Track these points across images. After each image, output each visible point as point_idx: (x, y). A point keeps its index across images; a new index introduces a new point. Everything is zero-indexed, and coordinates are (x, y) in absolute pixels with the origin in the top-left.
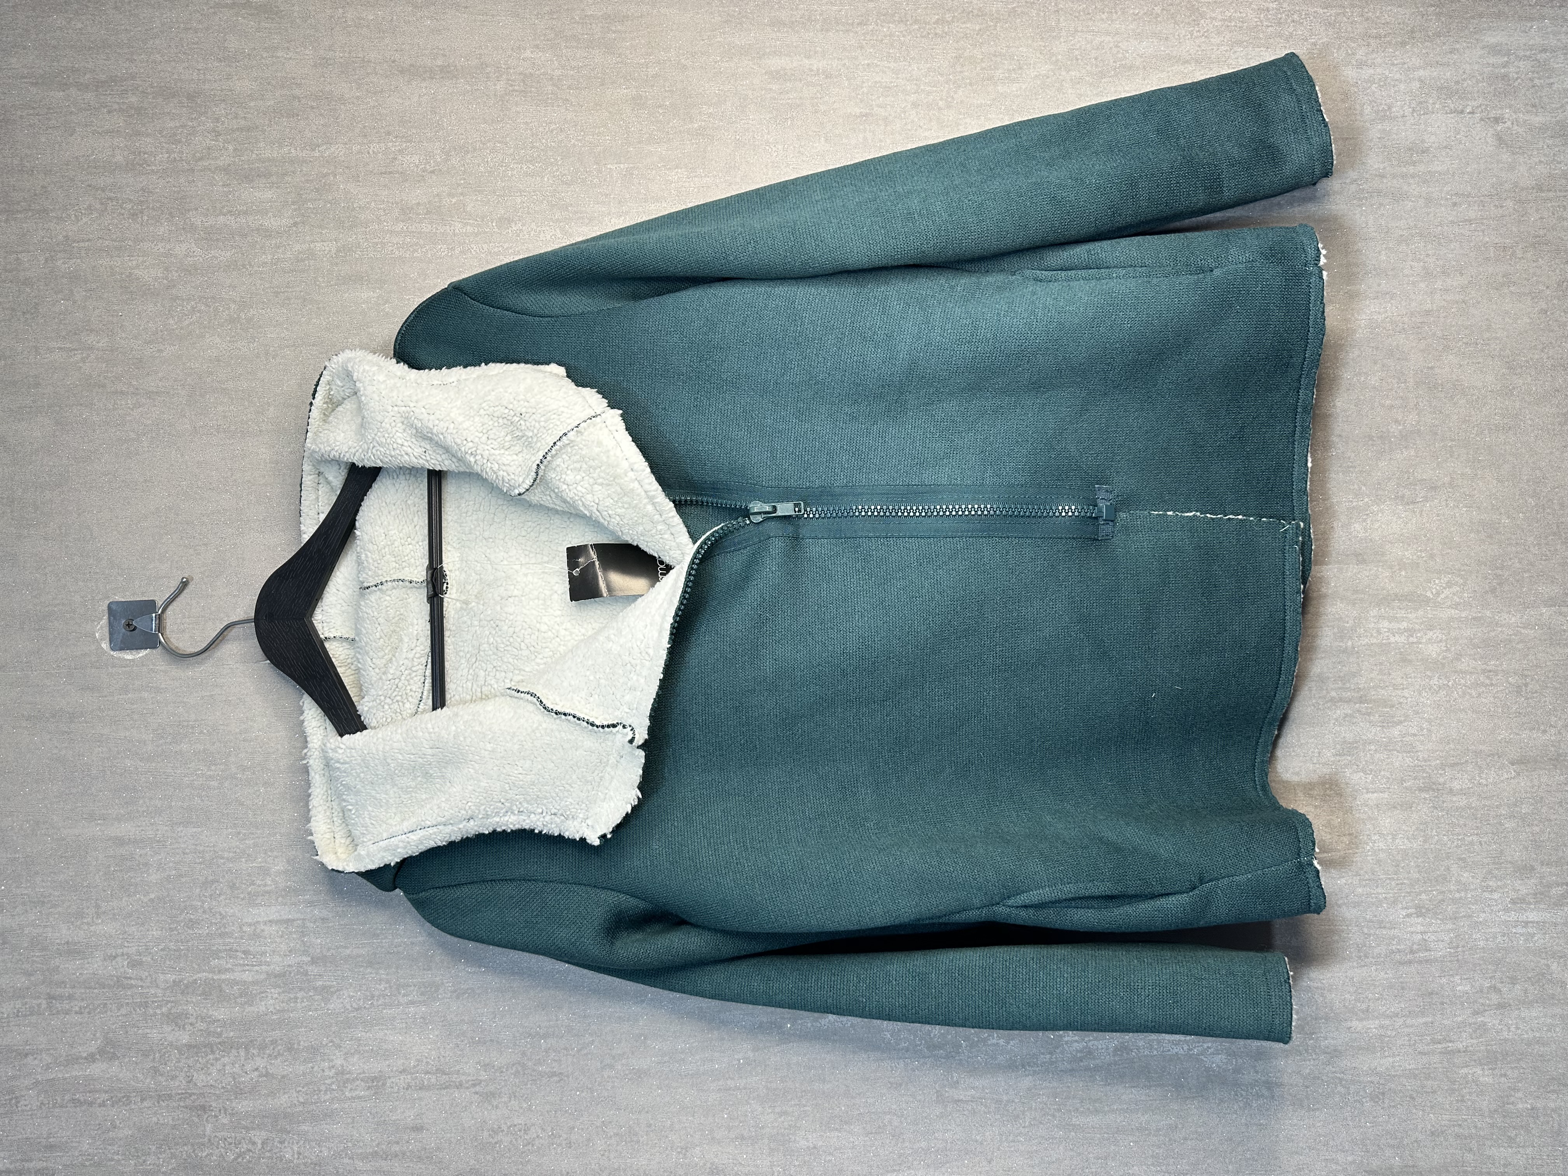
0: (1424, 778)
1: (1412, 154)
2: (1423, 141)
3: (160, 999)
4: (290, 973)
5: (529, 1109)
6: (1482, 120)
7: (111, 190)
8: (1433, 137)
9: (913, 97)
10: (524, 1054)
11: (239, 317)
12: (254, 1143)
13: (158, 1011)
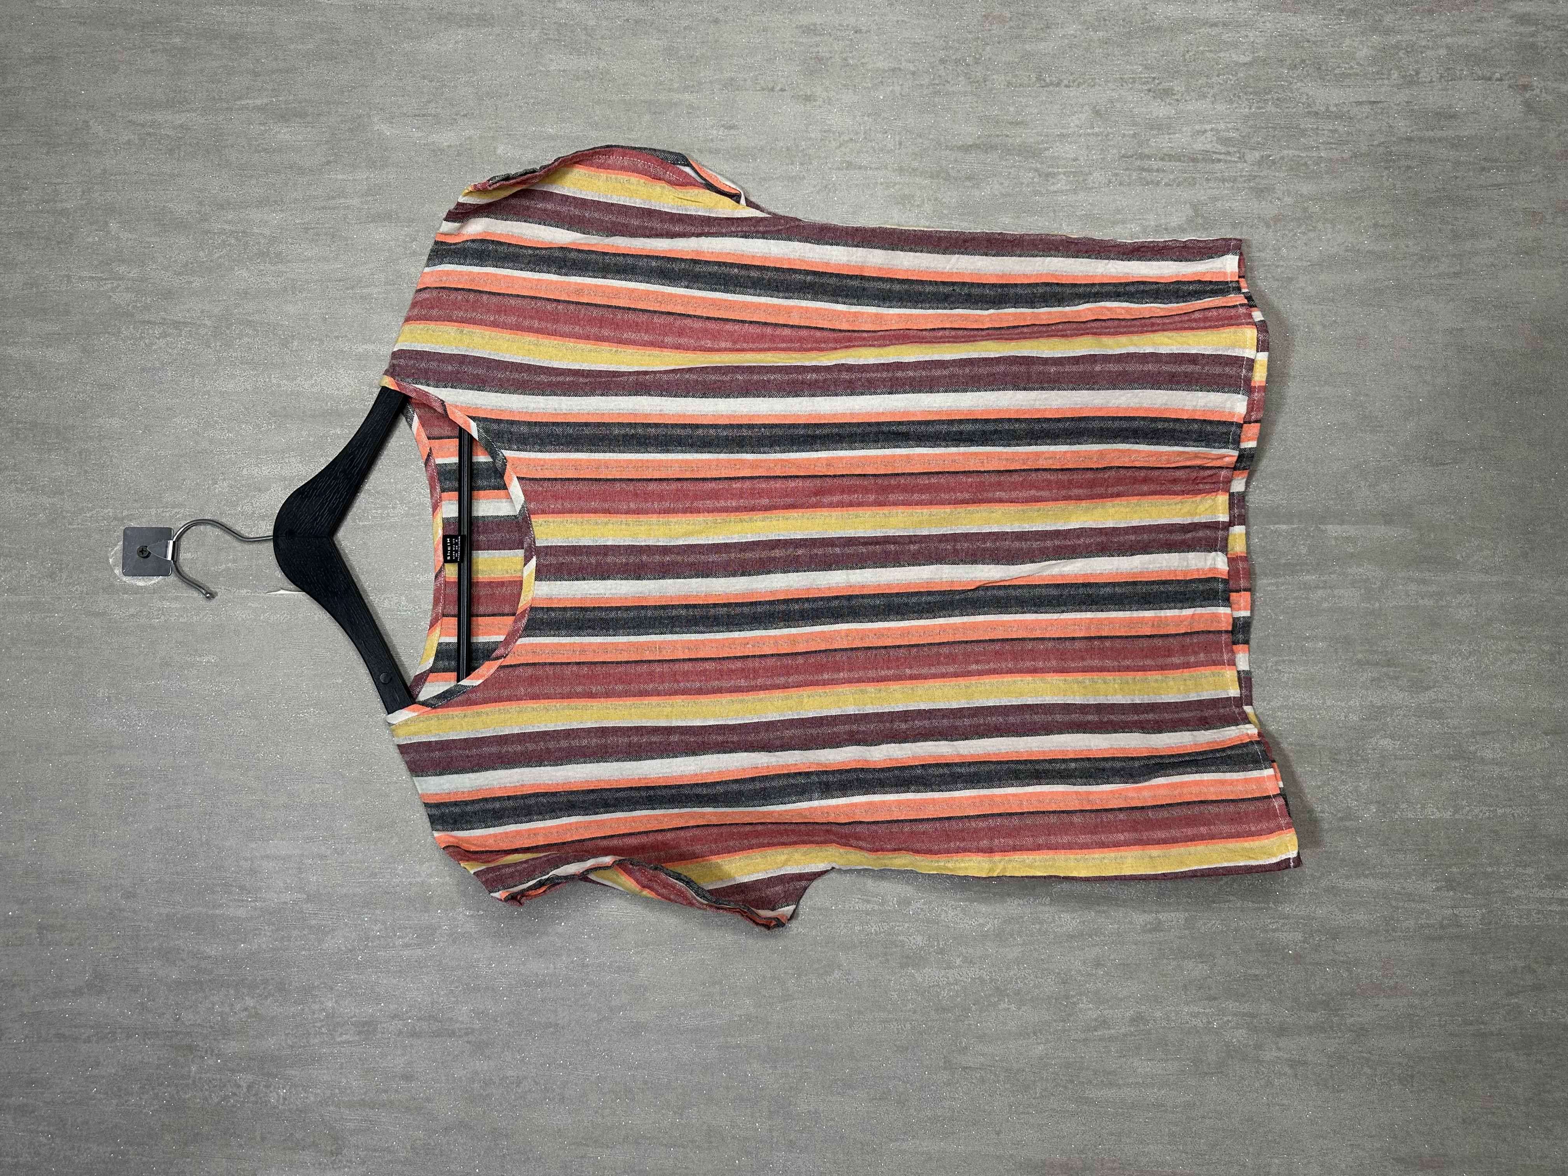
0: (1454, 746)
1: (1439, 120)
2: (1450, 107)
3: (152, 932)
4: (285, 911)
5: (523, 1060)
6: (1510, 87)
7: (150, 126)
8: (1461, 103)
9: (942, 54)
10: (518, 1003)
11: (268, 251)
12: (239, 1086)
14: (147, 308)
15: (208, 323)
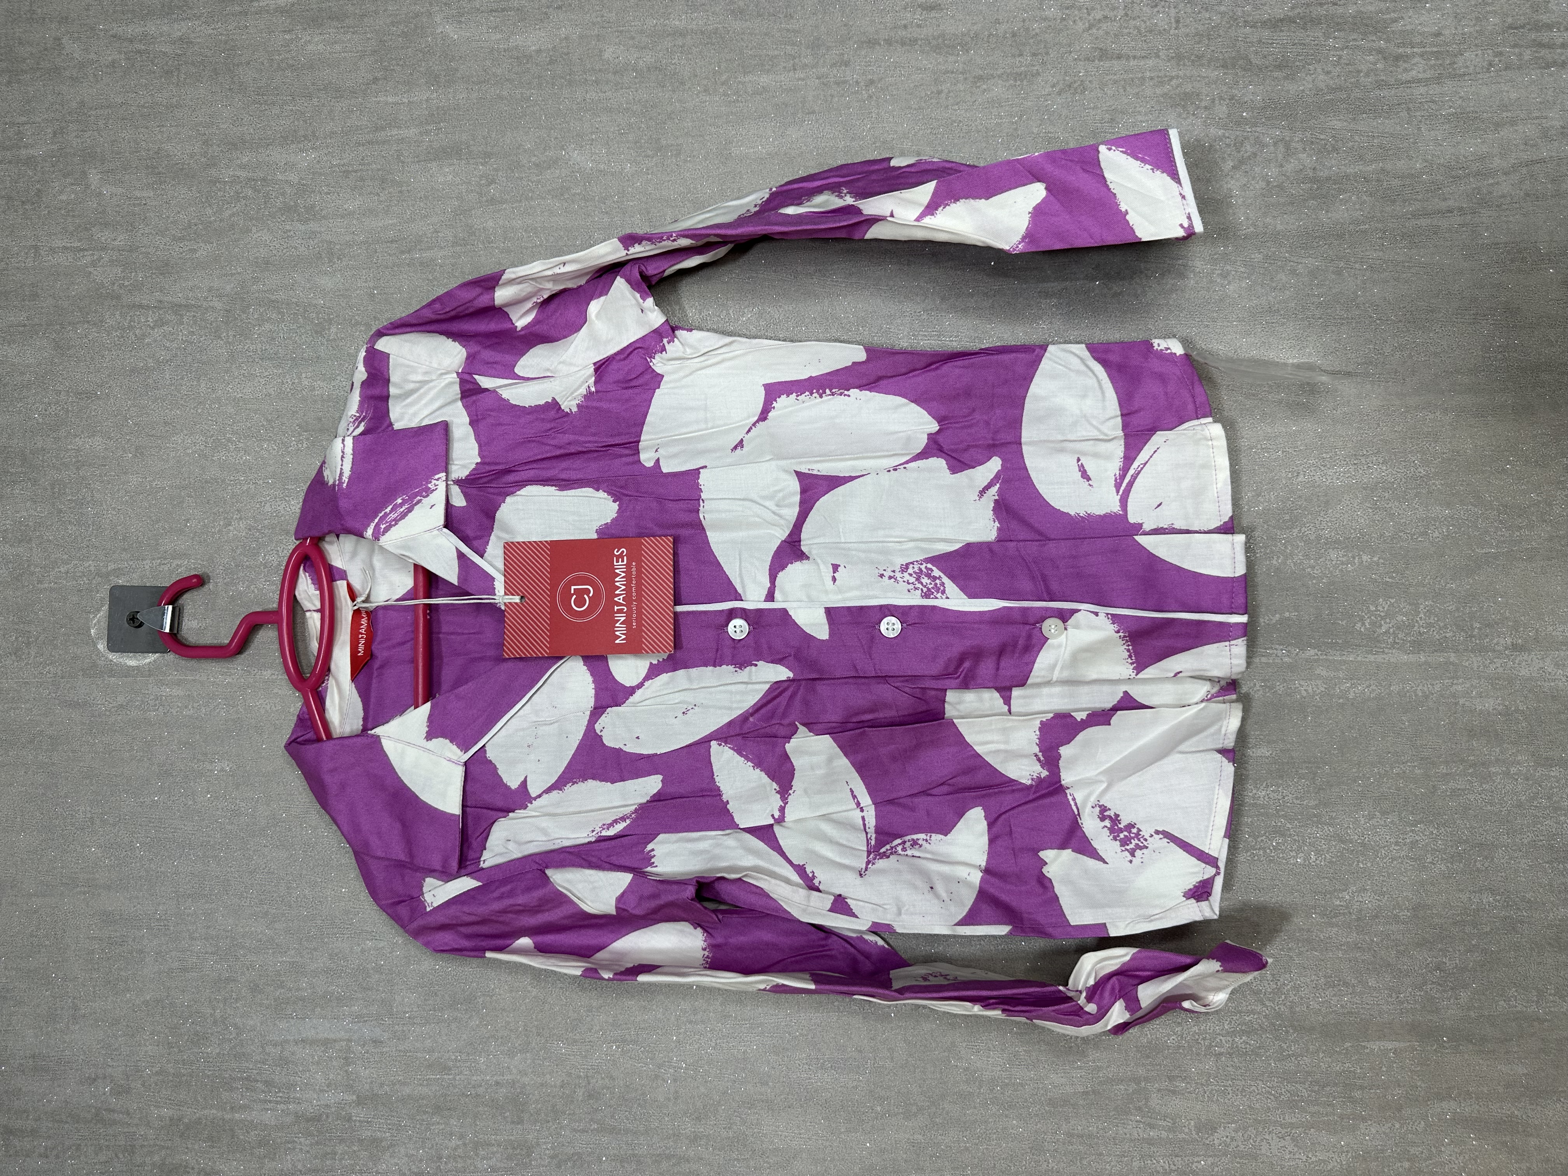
3: (152, 1143)
4: (327, 1117)
7: (141, 41)
11: (296, 205)
13: (148, 1160)
15: (217, 305)
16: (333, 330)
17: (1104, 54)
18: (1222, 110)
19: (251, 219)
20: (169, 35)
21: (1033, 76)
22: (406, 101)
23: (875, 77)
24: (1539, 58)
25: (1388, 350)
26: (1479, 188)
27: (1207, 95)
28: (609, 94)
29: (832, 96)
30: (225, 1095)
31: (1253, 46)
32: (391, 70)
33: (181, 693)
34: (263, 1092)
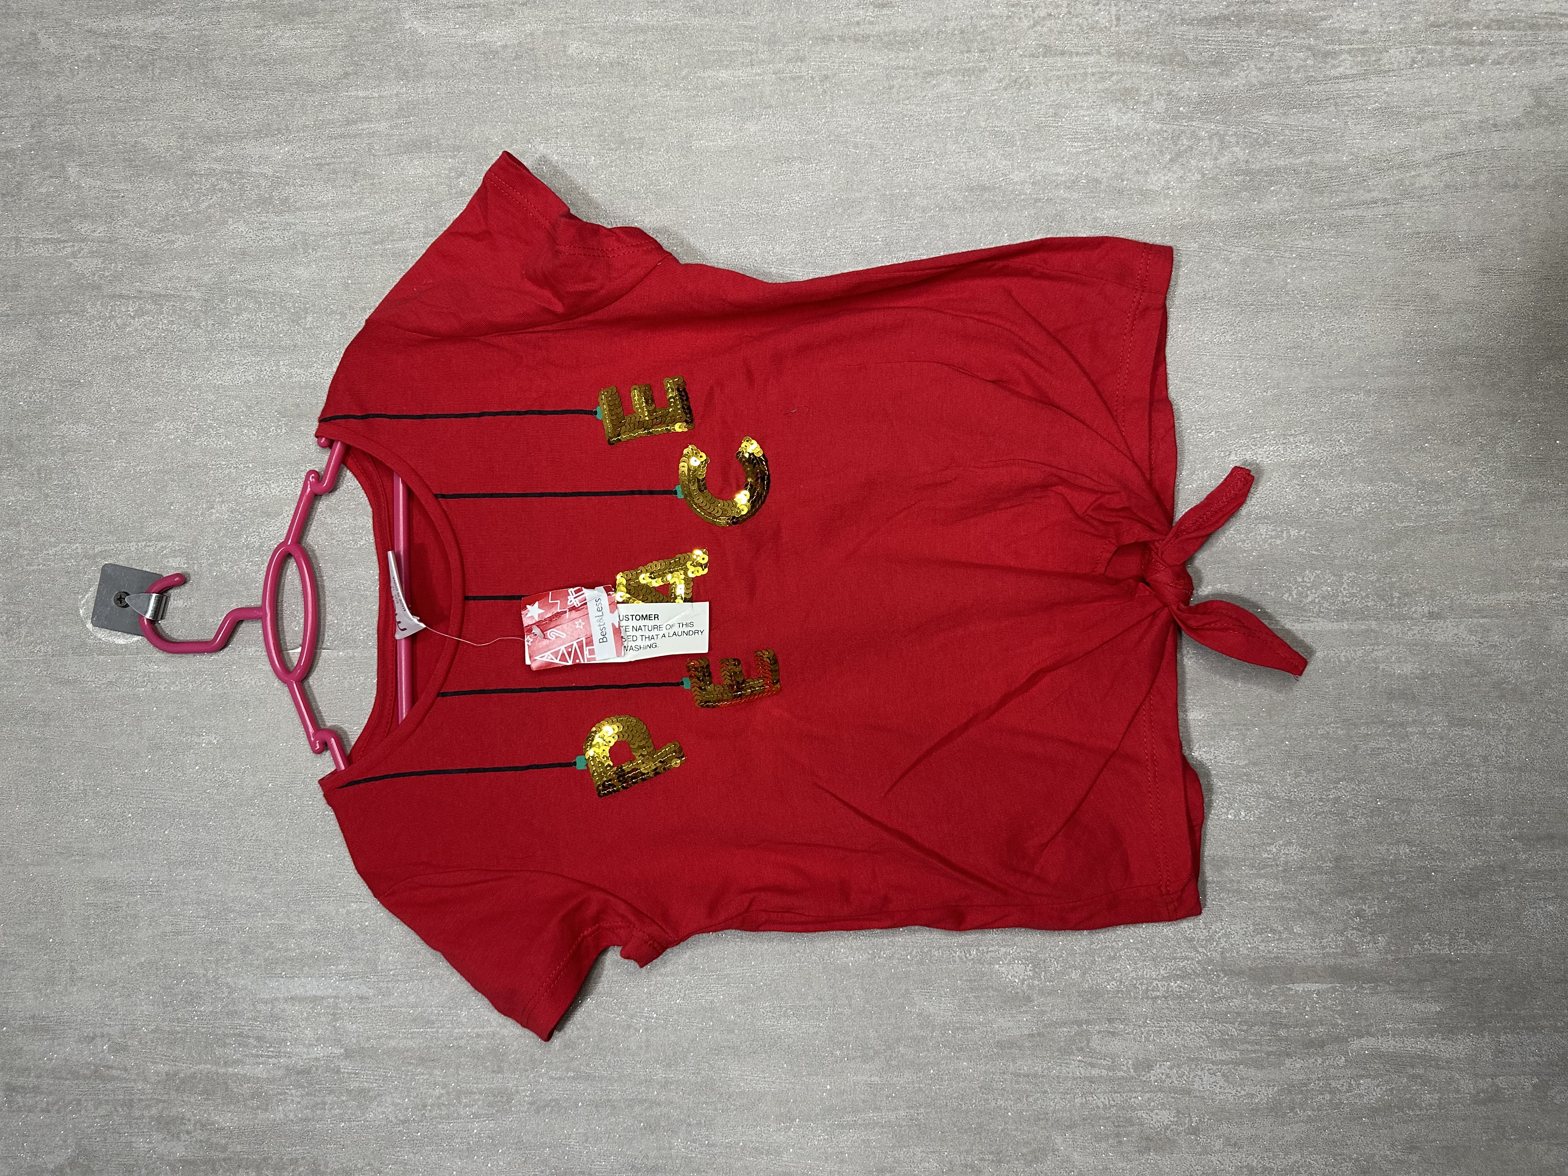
4: (317, 1069)
14: (117, 277)
15: (196, 295)
16: (310, 319)
17: (1048, 51)
18: (1160, 105)
19: (228, 211)
20: (143, 30)
21: (980, 71)
22: (376, 95)
23: (830, 73)
24: (1459, 55)
25: (1315, 335)
26: (1401, 180)
27: (1146, 91)
28: (573, 89)
29: (788, 91)
30: (218, 1051)
31: (1190, 43)
32: (361, 65)
33: (167, 669)
34: (255, 1047)
